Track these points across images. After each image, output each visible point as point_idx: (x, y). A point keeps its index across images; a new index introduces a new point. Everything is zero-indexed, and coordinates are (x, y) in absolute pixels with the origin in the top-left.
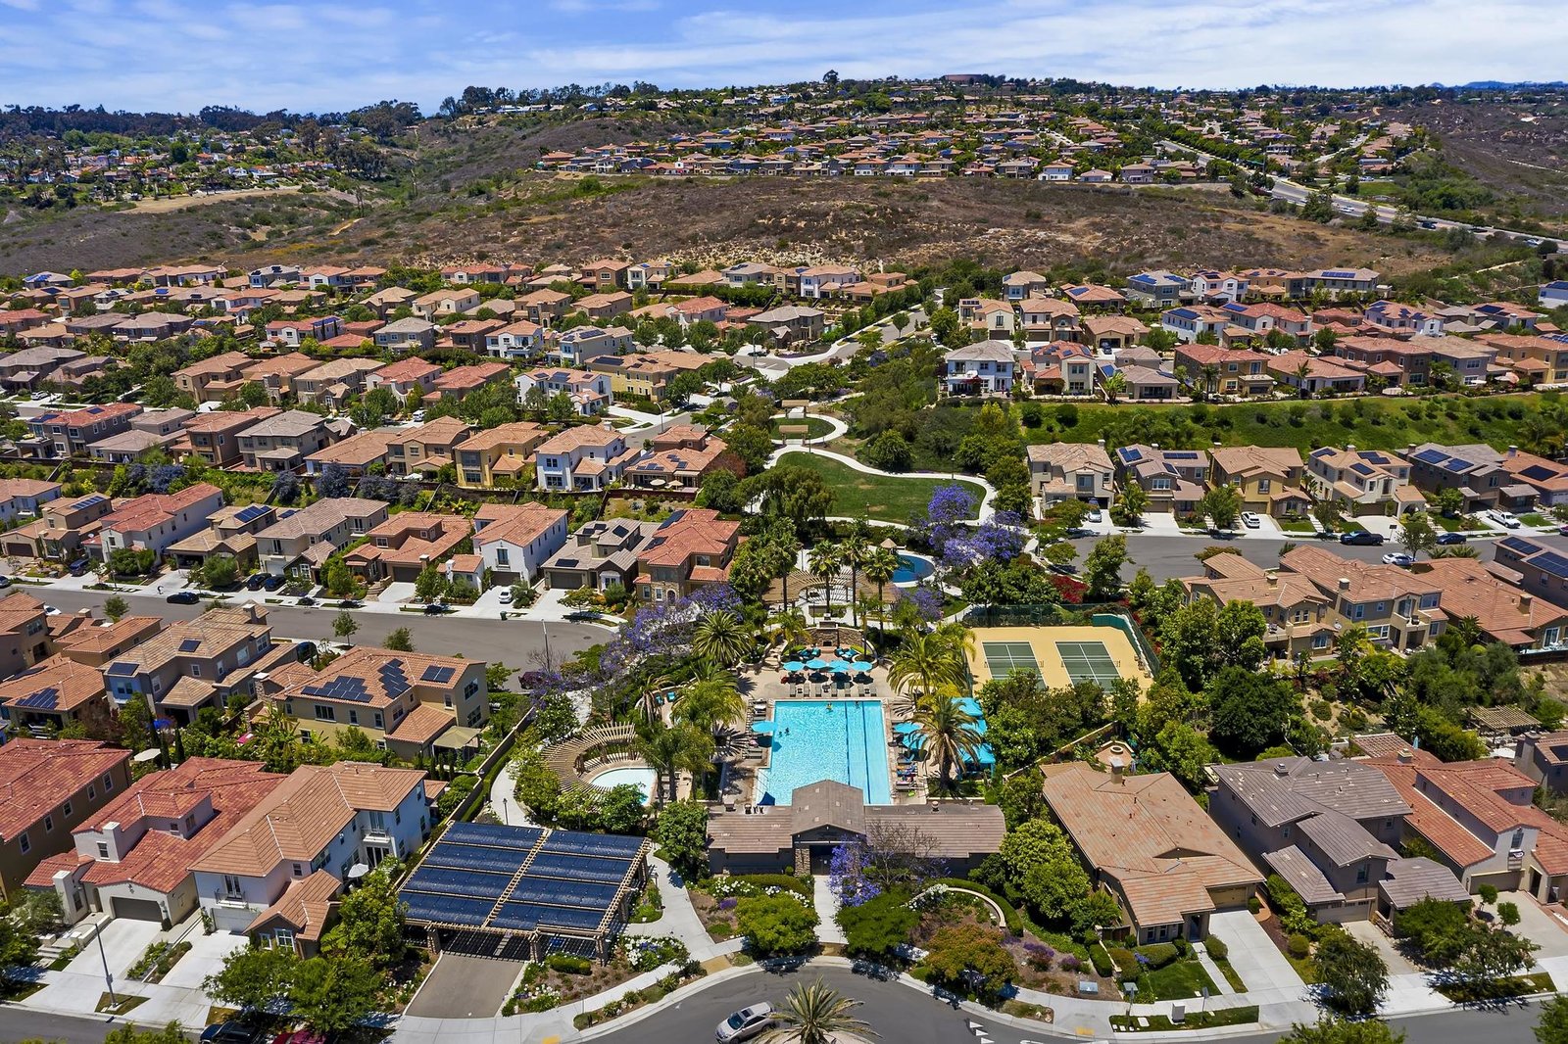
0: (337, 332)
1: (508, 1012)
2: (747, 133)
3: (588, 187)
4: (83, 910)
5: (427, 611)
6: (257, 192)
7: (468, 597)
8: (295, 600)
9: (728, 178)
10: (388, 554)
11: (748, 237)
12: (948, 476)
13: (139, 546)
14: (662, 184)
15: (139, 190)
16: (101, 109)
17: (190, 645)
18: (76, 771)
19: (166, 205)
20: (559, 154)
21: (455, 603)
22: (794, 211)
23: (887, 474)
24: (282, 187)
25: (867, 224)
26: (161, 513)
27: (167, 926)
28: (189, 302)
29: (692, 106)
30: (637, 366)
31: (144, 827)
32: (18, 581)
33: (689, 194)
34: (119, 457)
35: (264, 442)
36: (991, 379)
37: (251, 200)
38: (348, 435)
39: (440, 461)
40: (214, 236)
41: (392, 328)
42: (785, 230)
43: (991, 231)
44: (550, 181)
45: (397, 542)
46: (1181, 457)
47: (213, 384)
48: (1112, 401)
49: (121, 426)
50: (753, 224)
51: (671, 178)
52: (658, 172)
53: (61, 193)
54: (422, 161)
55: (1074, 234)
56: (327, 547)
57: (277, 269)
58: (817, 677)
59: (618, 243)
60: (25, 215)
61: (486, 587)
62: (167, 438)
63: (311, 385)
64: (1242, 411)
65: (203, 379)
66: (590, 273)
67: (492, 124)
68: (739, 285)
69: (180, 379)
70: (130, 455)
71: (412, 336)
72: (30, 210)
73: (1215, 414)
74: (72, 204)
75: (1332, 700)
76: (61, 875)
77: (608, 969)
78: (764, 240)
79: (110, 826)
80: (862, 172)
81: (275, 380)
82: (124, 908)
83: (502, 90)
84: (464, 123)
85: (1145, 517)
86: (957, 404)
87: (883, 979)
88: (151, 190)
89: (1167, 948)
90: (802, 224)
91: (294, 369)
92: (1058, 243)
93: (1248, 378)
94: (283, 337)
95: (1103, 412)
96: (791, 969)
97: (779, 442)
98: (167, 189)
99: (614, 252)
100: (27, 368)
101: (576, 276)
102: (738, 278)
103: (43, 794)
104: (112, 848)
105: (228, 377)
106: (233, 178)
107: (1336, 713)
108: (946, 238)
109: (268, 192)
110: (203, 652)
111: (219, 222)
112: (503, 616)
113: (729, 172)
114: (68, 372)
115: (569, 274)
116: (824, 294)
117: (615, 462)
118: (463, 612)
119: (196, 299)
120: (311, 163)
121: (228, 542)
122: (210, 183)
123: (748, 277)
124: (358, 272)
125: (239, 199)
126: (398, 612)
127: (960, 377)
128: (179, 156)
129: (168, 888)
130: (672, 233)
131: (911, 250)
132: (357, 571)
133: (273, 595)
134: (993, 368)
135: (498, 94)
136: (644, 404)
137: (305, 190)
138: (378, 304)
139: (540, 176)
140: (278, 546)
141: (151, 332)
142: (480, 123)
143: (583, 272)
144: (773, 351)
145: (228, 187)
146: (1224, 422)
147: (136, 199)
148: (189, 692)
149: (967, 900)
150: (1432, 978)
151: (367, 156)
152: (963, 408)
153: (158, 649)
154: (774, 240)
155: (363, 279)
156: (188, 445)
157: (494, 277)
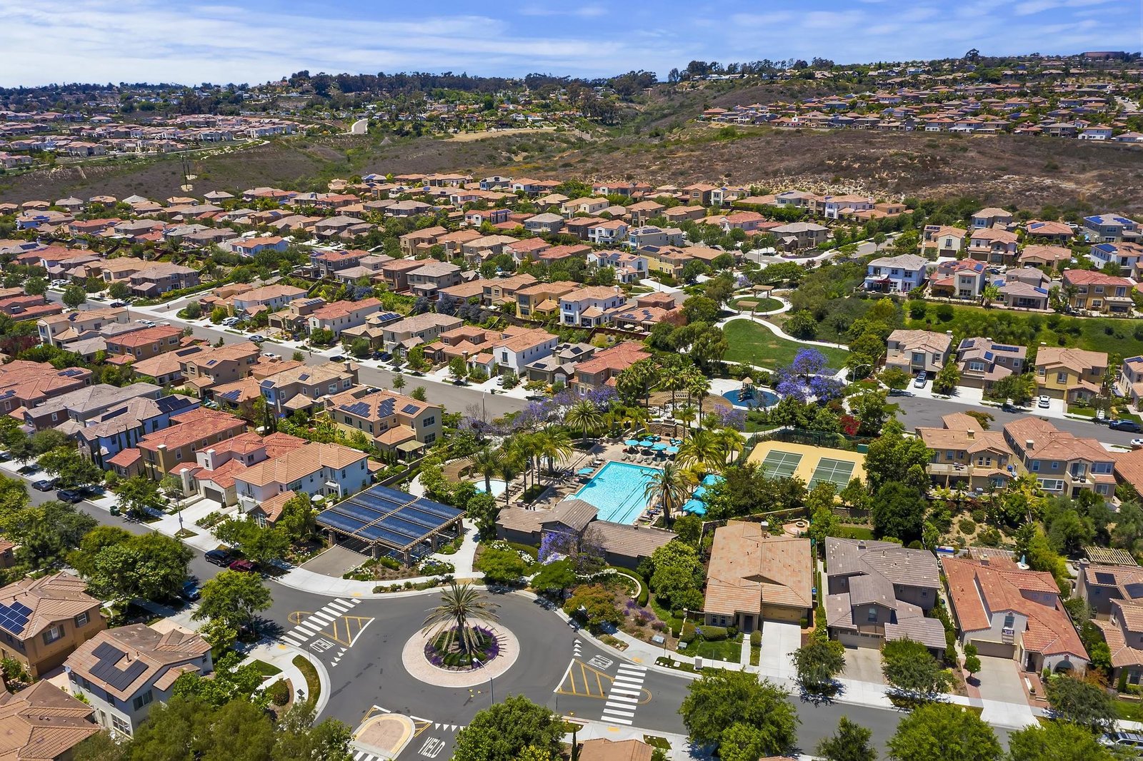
0: (506, 219)
1: (346, 577)
2: (862, 98)
3: (726, 133)
4: (194, 491)
5: (454, 383)
6: (528, 130)
7: (481, 378)
8: (391, 367)
9: (827, 130)
10: (448, 349)
11: (813, 173)
12: (835, 346)
13: (327, 328)
14: (778, 133)
15: (459, 127)
16: (464, 75)
17: (304, 377)
18: (215, 425)
19: (472, 137)
20: (718, 110)
21: (473, 381)
22: (855, 155)
23: (795, 340)
24: (545, 127)
25: (906, 167)
26: (344, 311)
27: (224, 506)
28: (439, 196)
29: (843, 77)
30: (667, 254)
31: (230, 456)
32: (268, 340)
33: (794, 141)
34: (346, 280)
35: (421, 279)
36: (900, 282)
37: (521, 135)
38: (473, 280)
39: (508, 299)
40: (491, 157)
41: (536, 219)
42: (843, 169)
43: (1005, 177)
44: (704, 129)
45: (455, 342)
46: (1005, 349)
47: (421, 245)
48: (988, 306)
49: (354, 263)
50: (822, 163)
51: (786, 129)
52: (779, 124)
53: (415, 128)
54: (646, 113)
55: (1077, 183)
56: (419, 340)
57: (497, 179)
58: (646, 453)
59: (722, 173)
60: (393, 140)
61: (493, 375)
62: (375, 272)
63: (470, 250)
64: (1094, 324)
65: (416, 241)
66: (687, 193)
67: (701, 87)
68: (782, 206)
69: (403, 240)
70: (352, 280)
71: (546, 225)
72: (396, 137)
73: (1068, 324)
74: (419, 134)
75: (979, 521)
76: (184, 470)
77: (408, 570)
78: (824, 176)
79: (211, 451)
80: (931, 129)
81: (452, 245)
82: (211, 494)
83: (714, 64)
84: (682, 87)
85: (960, 389)
86: (865, 297)
87: (547, 609)
88: (465, 127)
89: (722, 630)
90: (856, 166)
91: (465, 239)
92: (1060, 189)
93: (1109, 299)
94: (473, 220)
95: (976, 313)
96: (502, 593)
97: (736, 312)
98: (475, 127)
99: (716, 180)
100: (332, 228)
101: (680, 194)
102: (783, 201)
103: (194, 433)
104: (210, 463)
105: (430, 241)
106: (516, 120)
107: (978, 530)
108: (964, 181)
109: (535, 130)
110: (309, 382)
111: (496, 149)
112: (493, 392)
113: (830, 126)
114: (350, 231)
115: (675, 192)
116: (841, 216)
117: (609, 311)
118: (475, 387)
119: (443, 195)
120: (568, 112)
121: (369, 331)
122: (502, 124)
123: (791, 201)
124: (544, 183)
125: (514, 135)
126: (440, 381)
127: (875, 278)
128: (489, 105)
129: (226, 486)
130: (763, 168)
131: (932, 188)
132: (428, 355)
133: (384, 364)
134: (901, 273)
135: (711, 66)
136: (666, 279)
137: (558, 130)
138: (542, 204)
139: (699, 125)
140: (393, 336)
141: (405, 212)
142: (693, 87)
143: (683, 191)
144: (781, 253)
145: (511, 127)
146: (1075, 330)
147: (456, 132)
148: (298, 402)
149: (625, 581)
150: (893, 690)
151: (605, 108)
152: (868, 300)
153: (288, 376)
154: (831, 176)
155: (545, 188)
156: (382, 277)
157: (624, 191)
